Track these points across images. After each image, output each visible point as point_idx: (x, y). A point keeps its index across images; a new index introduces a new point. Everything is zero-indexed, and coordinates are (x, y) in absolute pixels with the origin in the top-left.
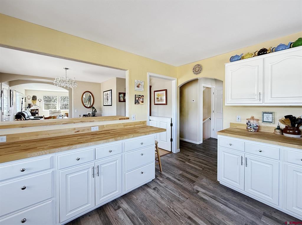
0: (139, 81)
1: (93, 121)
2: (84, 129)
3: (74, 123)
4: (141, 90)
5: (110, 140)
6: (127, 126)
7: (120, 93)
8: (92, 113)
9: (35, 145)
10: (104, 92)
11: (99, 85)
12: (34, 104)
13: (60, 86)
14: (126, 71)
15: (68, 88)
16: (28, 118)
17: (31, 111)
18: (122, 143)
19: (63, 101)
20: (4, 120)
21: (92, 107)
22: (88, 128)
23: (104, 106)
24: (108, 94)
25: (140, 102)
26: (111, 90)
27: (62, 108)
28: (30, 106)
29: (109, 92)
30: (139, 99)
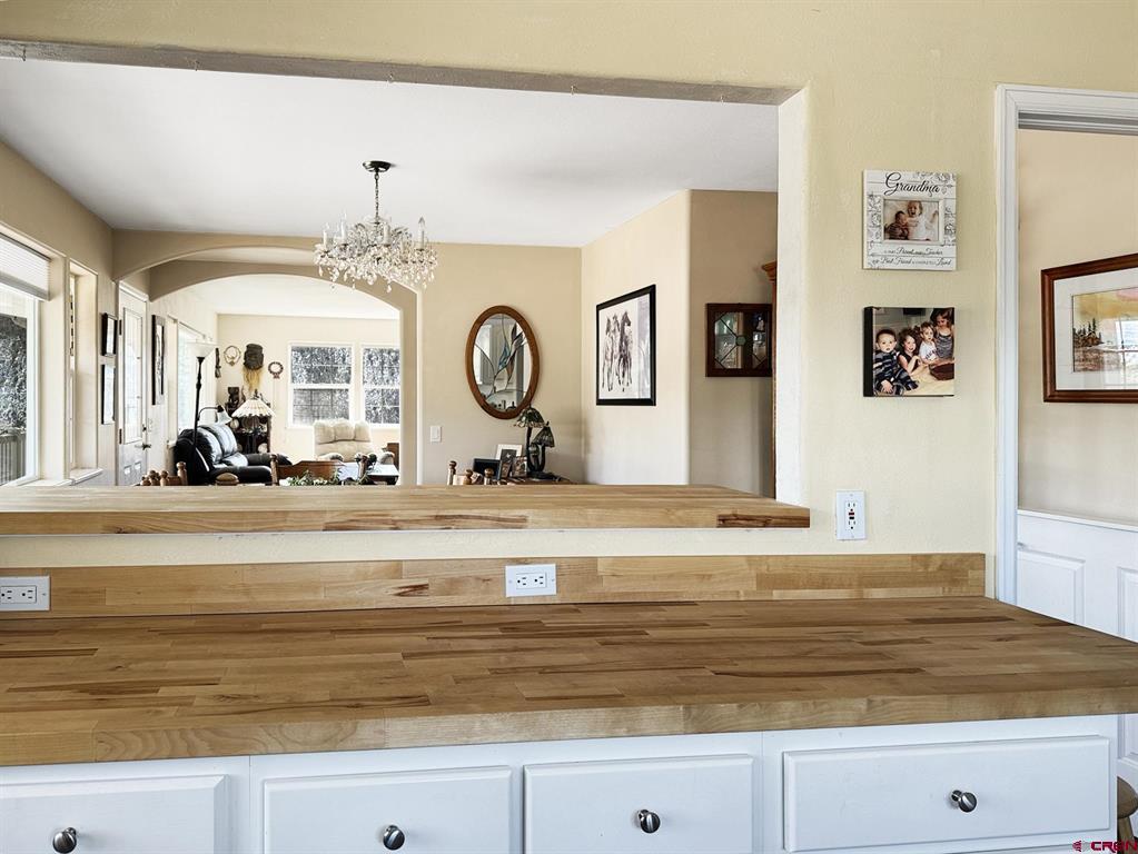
0: (907, 178)
1: (519, 523)
2: (455, 574)
3: (395, 526)
4: (932, 263)
5: (651, 714)
6: (786, 582)
7: (715, 312)
8: (528, 454)
9: (159, 665)
10: (599, 307)
11: (568, 259)
12: (250, 388)
13: (349, 283)
14: (783, 108)
15: (390, 289)
16: (223, 466)
17: (240, 426)
18: (759, 764)
19: (386, 372)
20: (127, 471)
21: (525, 411)
22: (483, 573)
23: (601, 402)
24: (626, 320)
25: (922, 376)
26: (651, 290)
27: (373, 416)
28: (234, 398)
29: (637, 308)
30: (910, 342)
